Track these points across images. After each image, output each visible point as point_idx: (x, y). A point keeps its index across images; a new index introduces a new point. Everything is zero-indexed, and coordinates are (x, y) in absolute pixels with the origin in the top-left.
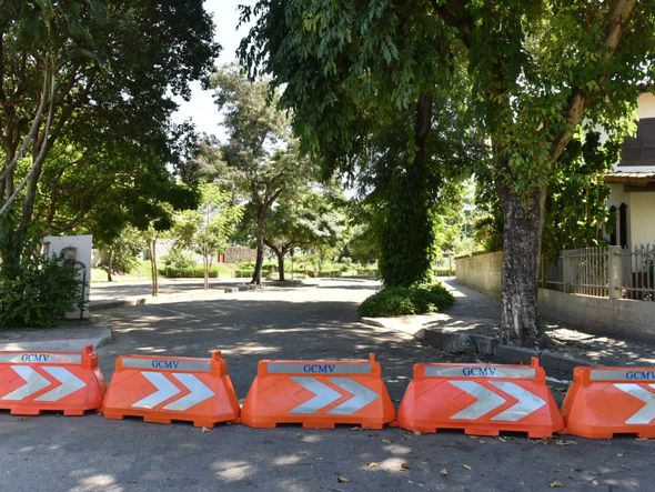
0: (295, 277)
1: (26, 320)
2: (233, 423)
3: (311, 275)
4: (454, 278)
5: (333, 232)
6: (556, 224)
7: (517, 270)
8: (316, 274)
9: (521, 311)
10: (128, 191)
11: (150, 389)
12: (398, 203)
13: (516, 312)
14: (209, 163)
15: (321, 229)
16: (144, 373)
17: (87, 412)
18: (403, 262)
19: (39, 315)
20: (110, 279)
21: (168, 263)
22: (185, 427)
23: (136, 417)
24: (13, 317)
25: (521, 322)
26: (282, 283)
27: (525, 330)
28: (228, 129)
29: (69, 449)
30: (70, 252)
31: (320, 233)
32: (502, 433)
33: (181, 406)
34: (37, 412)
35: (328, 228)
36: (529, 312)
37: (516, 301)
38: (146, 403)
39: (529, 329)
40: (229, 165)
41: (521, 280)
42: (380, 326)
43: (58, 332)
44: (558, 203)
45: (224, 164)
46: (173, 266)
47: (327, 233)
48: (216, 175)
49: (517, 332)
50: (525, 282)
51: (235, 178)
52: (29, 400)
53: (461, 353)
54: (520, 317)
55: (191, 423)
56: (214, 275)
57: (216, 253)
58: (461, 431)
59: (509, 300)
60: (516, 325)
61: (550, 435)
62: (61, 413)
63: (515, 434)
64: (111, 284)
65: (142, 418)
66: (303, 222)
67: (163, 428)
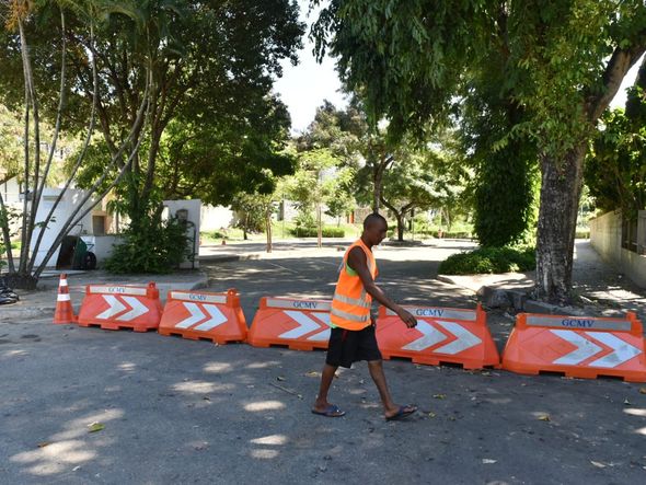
0: (417, 237)
1: (146, 267)
2: (241, 342)
3: (436, 236)
4: (589, 240)
5: (450, 193)
6: (634, 184)
7: (548, 230)
8: (440, 235)
9: (550, 269)
10: (237, 159)
11: (187, 314)
12: (494, 164)
13: (546, 270)
14: (323, 129)
15: (438, 190)
16: (185, 304)
17: (149, 330)
18: (498, 223)
19: (156, 264)
20: (245, 238)
21: (299, 224)
22: (206, 343)
23: (177, 334)
24: (136, 265)
25: (550, 279)
26: (401, 243)
27: (554, 288)
28: (345, 95)
29: (122, 349)
30: (183, 214)
31: (437, 194)
32: (442, 364)
33: (206, 327)
34: (116, 328)
35: (446, 189)
36: (558, 270)
37: (546, 259)
38: (184, 325)
39: (557, 287)
40: (342, 130)
41: (551, 239)
42: (452, 283)
43: (168, 277)
44: (635, 161)
45: (337, 129)
46: (303, 226)
47: (444, 193)
48: (331, 140)
49: (546, 289)
50: (555, 241)
51: (348, 143)
52: (112, 319)
53: (496, 307)
54: (550, 275)
55: (211, 340)
56: (341, 235)
57: (344, 214)
58: (409, 360)
59: (541, 258)
60: (546, 283)
61: (481, 368)
62: (132, 329)
63: (451, 364)
64: (246, 242)
65: (181, 336)
66: (419, 183)
67: (192, 342)
